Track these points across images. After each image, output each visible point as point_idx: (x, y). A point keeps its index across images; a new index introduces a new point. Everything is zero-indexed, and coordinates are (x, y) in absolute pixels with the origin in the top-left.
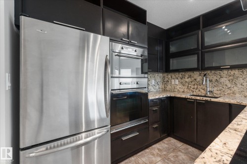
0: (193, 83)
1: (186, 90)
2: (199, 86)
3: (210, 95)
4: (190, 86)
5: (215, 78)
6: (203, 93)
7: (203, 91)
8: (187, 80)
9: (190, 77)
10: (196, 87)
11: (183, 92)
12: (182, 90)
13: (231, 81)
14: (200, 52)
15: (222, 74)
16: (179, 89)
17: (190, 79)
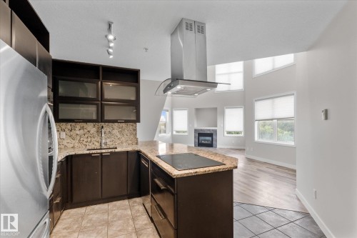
0: (86, 136)
1: (76, 145)
2: (93, 139)
3: (105, 147)
4: (82, 139)
5: (108, 130)
6: (97, 145)
7: (96, 144)
8: (78, 132)
9: (82, 128)
10: (89, 139)
11: (73, 147)
12: (72, 145)
13: (120, 132)
14: (100, 103)
15: (114, 126)
16: (66, 144)
17: (82, 131)
